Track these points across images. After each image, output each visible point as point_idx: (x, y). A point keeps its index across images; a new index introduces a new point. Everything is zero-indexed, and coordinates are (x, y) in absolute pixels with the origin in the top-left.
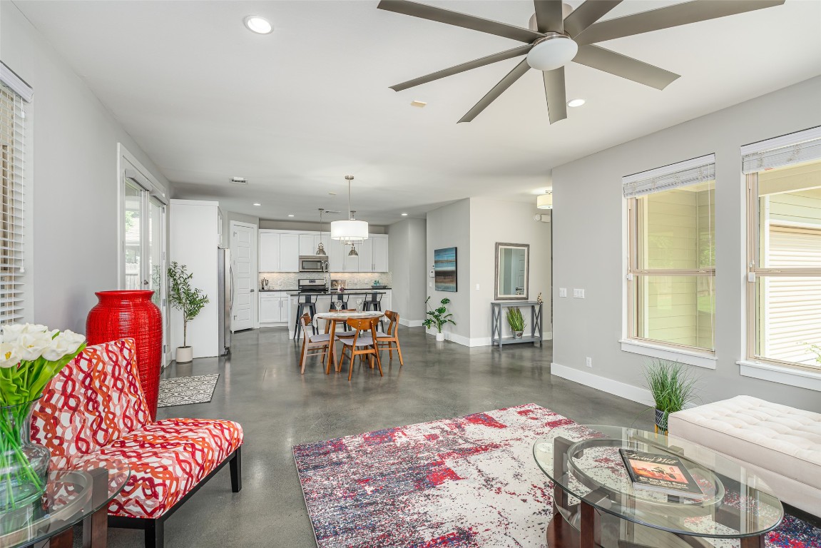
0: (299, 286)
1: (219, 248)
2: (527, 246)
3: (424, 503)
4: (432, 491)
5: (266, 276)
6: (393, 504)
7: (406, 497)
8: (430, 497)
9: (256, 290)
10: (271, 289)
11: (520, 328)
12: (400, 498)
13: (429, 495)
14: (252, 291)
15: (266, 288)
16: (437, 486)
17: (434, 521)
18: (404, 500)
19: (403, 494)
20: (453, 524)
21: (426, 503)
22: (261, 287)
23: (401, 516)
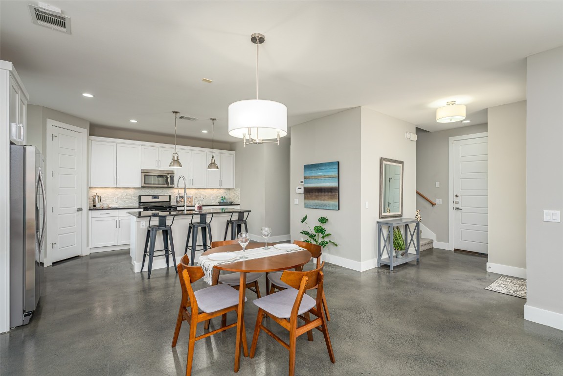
0: (140, 203)
1: (12, 143)
2: (402, 163)
5: (99, 192)
9: (85, 208)
10: (105, 206)
11: (403, 247)
14: (79, 210)
15: (98, 206)
22: (92, 204)
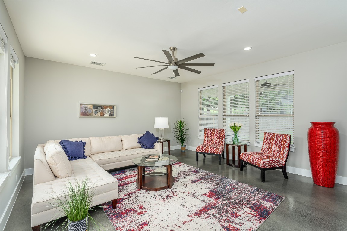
4: (210, 189)
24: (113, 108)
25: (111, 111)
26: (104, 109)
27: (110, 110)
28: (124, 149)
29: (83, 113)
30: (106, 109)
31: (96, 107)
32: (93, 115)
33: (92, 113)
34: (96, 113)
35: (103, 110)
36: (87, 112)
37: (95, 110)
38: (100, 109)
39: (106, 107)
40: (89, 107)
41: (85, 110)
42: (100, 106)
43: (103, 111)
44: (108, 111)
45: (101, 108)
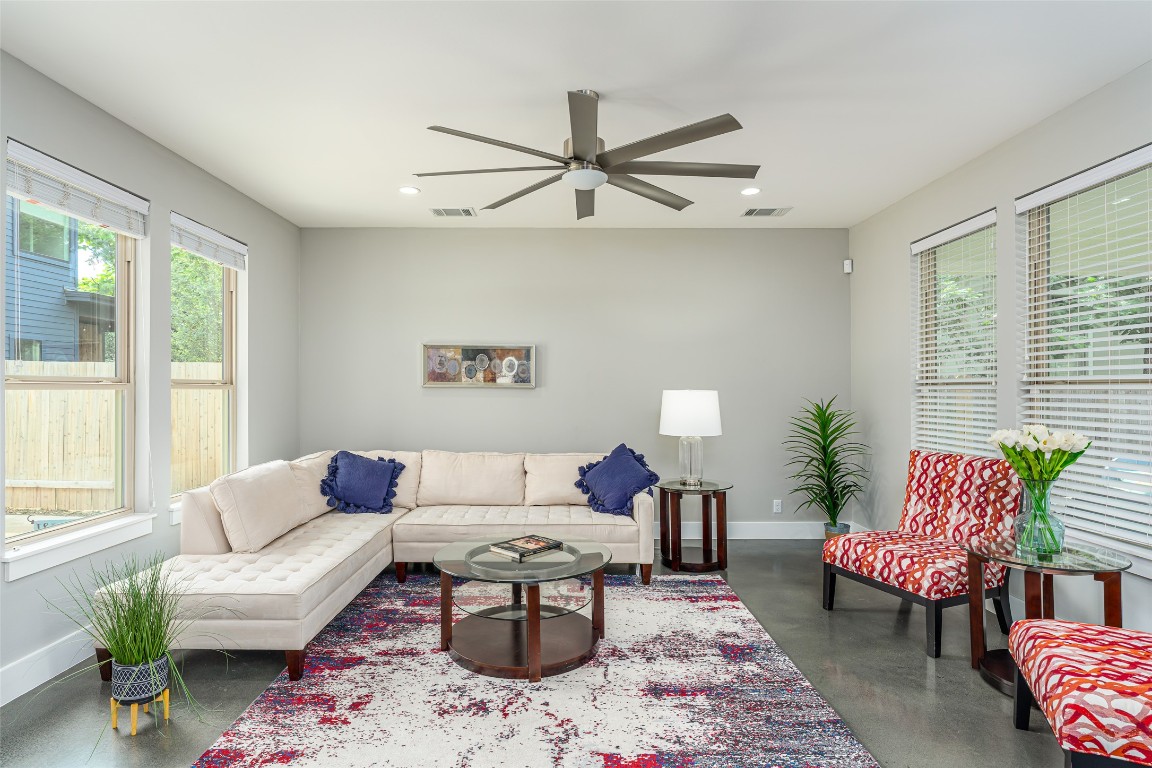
3: (687, 734)
4: (665, 746)
6: (737, 742)
7: (714, 747)
8: (675, 739)
12: (723, 748)
13: (675, 743)
16: (654, 753)
17: (684, 712)
18: (717, 744)
19: (718, 754)
20: (661, 703)
21: (685, 733)
23: (728, 725)
24: (528, 357)
25: (519, 366)
26: (498, 361)
27: (516, 363)
28: (527, 503)
29: (433, 372)
30: (502, 359)
31: (471, 353)
32: (463, 380)
33: (460, 372)
34: (471, 373)
35: (493, 362)
36: (444, 370)
37: (469, 362)
38: (482, 360)
39: (504, 352)
40: (450, 354)
41: (441, 363)
42: (485, 351)
43: (495, 367)
44: (511, 367)
45: (486, 358)
